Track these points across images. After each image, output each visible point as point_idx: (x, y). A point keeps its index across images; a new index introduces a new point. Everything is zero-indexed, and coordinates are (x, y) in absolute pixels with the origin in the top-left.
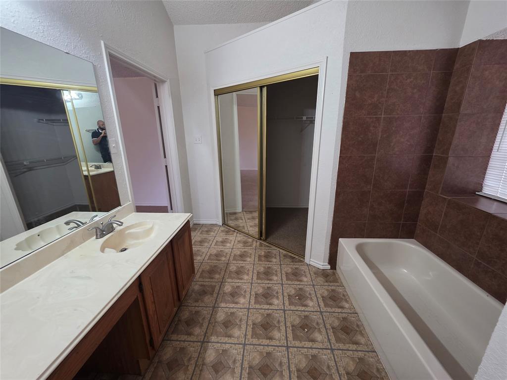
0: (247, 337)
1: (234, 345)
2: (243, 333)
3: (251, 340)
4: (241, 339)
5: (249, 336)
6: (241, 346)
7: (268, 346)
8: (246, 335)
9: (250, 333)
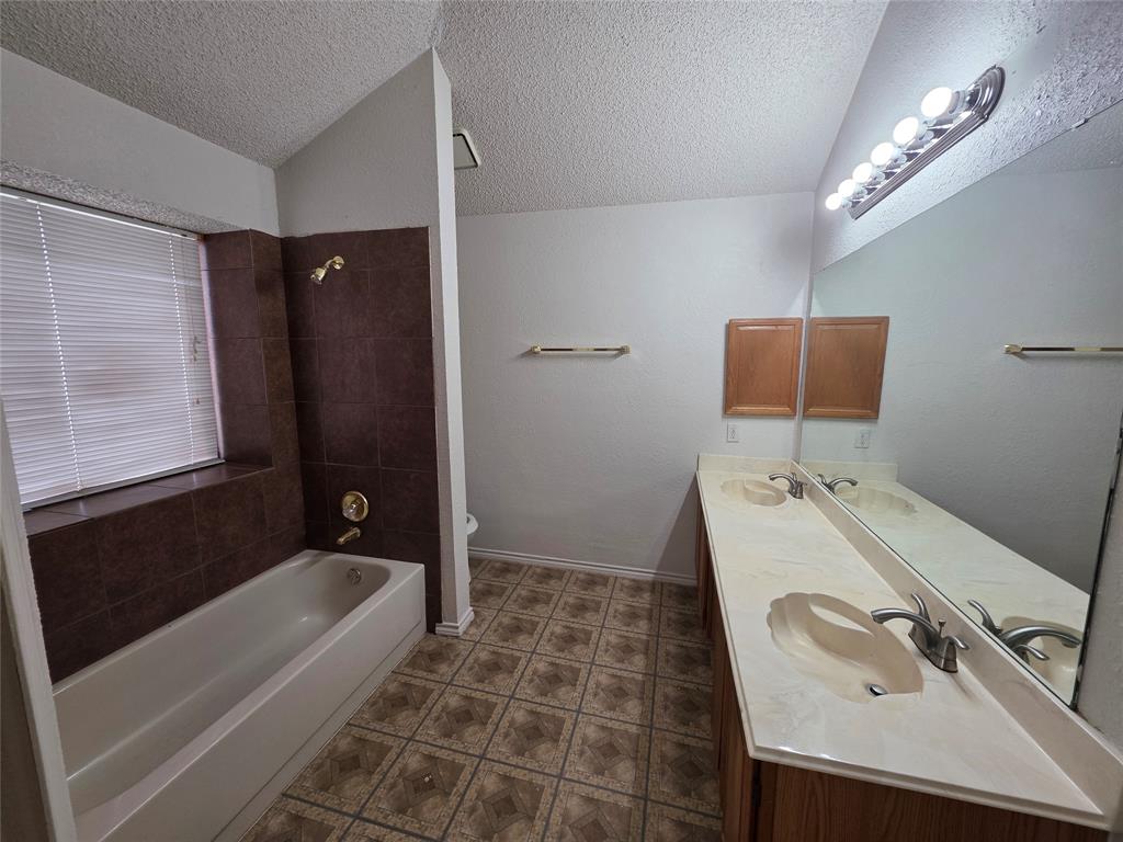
0: (553, 791)
1: (582, 780)
2: (561, 801)
3: (545, 783)
4: (567, 788)
5: (548, 791)
6: (567, 776)
7: (516, 767)
8: (555, 796)
9: (546, 797)
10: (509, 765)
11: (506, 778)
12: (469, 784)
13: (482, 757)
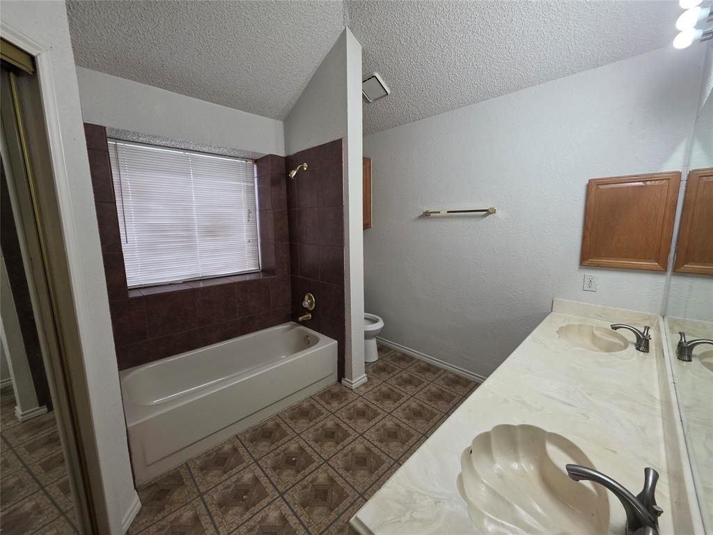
2: (353, 509)
3: (351, 494)
5: (350, 499)
7: (341, 476)
9: (346, 502)
10: (337, 473)
11: (331, 480)
12: (312, 472)
13: (326, 461)
